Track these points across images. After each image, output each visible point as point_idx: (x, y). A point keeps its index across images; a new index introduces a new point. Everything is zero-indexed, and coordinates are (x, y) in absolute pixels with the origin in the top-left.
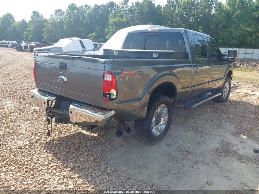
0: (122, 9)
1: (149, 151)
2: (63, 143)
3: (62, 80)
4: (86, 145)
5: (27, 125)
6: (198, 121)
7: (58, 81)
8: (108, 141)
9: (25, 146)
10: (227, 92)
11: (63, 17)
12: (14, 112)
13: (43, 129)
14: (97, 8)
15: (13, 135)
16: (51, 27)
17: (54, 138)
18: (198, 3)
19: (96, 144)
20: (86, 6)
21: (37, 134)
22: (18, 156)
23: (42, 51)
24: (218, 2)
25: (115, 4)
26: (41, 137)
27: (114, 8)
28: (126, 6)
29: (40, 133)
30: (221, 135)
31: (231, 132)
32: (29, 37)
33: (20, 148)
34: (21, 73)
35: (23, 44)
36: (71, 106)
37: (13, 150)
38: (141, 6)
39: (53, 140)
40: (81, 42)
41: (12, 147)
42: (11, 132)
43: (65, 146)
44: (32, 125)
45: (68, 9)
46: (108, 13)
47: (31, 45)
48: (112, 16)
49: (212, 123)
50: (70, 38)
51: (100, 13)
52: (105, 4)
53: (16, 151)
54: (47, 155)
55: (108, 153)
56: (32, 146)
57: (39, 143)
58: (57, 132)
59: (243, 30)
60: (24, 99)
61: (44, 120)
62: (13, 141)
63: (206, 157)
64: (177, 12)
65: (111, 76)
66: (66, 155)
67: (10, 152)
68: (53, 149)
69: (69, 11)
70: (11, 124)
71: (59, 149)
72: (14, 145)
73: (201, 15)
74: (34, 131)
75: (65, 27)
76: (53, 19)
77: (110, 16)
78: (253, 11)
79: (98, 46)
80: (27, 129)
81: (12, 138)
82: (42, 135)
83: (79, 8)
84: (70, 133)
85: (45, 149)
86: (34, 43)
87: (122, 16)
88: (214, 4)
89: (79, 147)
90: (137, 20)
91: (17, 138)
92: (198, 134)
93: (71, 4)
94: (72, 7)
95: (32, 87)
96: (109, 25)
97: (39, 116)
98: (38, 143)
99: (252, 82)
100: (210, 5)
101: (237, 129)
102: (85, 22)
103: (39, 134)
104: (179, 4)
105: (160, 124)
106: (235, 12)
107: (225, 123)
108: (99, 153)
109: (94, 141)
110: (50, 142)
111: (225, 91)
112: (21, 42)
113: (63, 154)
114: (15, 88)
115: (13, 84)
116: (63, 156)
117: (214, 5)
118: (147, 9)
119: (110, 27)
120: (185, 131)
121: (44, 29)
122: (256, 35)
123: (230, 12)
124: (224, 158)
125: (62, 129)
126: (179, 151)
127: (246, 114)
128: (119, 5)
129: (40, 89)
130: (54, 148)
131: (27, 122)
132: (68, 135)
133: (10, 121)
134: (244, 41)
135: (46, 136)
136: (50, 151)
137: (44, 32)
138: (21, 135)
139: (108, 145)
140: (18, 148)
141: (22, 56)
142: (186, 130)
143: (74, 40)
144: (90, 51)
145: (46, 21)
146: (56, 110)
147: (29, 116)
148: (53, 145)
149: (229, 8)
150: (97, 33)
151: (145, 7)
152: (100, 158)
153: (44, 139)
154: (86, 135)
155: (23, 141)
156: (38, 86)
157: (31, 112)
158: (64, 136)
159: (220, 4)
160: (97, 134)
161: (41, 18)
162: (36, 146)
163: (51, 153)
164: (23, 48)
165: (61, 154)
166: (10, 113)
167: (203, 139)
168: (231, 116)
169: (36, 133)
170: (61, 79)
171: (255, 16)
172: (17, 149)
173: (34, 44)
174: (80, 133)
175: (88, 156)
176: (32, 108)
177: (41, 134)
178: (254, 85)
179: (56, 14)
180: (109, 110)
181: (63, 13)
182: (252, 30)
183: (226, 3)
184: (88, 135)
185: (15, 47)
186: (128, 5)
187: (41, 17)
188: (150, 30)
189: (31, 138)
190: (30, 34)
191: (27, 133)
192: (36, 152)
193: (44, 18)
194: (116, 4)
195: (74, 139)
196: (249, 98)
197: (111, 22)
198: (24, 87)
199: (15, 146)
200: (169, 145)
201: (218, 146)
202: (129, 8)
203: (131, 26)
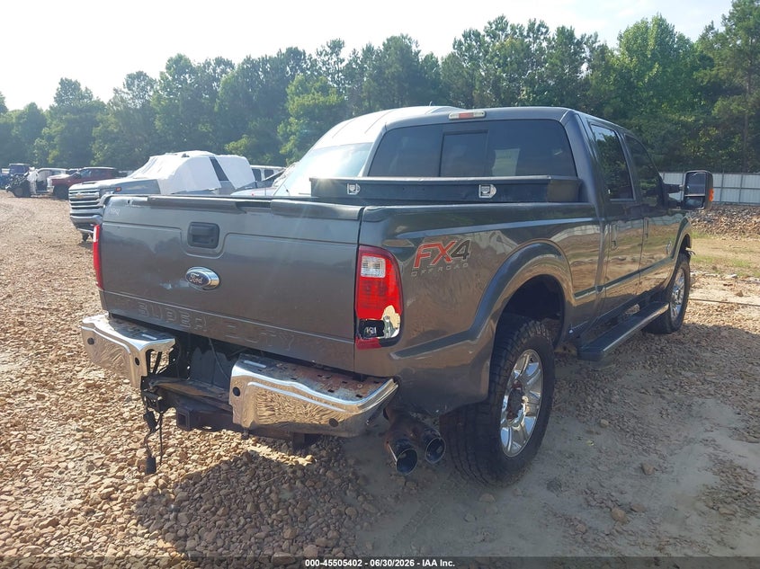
0: (324, 69)
1: (496, 510)
2: (200, 497)
3: (200, 281)
4: (280, 501)
5: (70, 435)
6: (618, 397)
7: (186, 284)
8: (350, 481)
9: (72, 514)
10: (680, 301)
11: (151, 93)
12: (20, 392)
13: (125, 447)
14: (251, 66)
15: (24, 476)
16: (117, 124)
17: (167, 479)
18: (540, 49)
19: (314, 493)
20: (219, 61)
21: (108, 466)
22: (50, 556)
23: (97, 193)
24: (596, 45)
25: (304, 54)
26: (124, 477)
27: (301, 67)
28: (335, 59)
29: (118, 461)
30: (705, 442)
31: (729, 428)
32: (51, 156)
33: (55, 523)
34: (31, 263)
35: (33, 175)
36: (237, 371)
37: (30, 531)
38: (380, 56)
39: (164, 487)
40: (214, 162)
41: (26, 521)
42: (15, 462)
43: (208, 506)
44: (87, 434)
45: (165, 71)
46: (286, 81)
47: (57, 177)
48: (297, 88)
49: (660, 399)
50: (181, 154)
51: (261, 82)
52: (275, 55)
53: (42, 535)
54: (153, 546)
55: (362, 528)
56: (94, 512)
57: (116, 499)
58: (174, 457)
59: (671, 121)
60: (51, 345)
61: (124, 416)
62: (28, 499)
63: (688, 521)
64: (483, 74)
65: (383, 260)
66: (220, 543)
67: (18, 541)
68: (168, 520)
69: (170, 78)
70: (16, 433)
71: (190, 518)
72: (33, 511)
73: (551, 83)
74: (96, 456)
75: (157, 123)
76: (123, 100)
77: (291, 89)
78: (695, 68)
79: (263, 175)
80: (72, 449)
81: (23, 484)
82: (123, 468)
83: (199, 67)
84: (220, 456)
85: (140, 521)
86: (67, 173)
87: (325, 90)
88: (587, 50)
89: (257, 507)
90: (369, 99)
91: (37, 484)
92: (632, 440)
93: (174, 56)
94: (179, 65)
95: (71, 306)
96: (289, 115)
97: (107, 402)
98: (114, 502)
99: (714, 268)
100: (576, 53)
101: (746, 418)
102: (216, 109)
103: (114, 468)
104: (486, 52)
105: (519, 415)
106: (644, 72)
107: (700, 401)
108: (332, 527)
109: (302, 482)
110: (155, 493)
111: (676, 297)
112: (27, 170)
113: (208, 537)
114: (19, 309)
115: (10, 296)
116: (211, 547)
117: (587, 53)
118: (396, 68)
119: (292, 119)
120: (590, 432)
121: (96, 131)
122: (709, 135)
123: (633, 73)
124: (746, 522)
125: (188, 443)
126: (594, 503)
127: (750, 366)
128: (314, 57)
129: (115, 312)
130: (172, 516)
131: (67, 426)
132: (213, 464)
133: (9, 425)
134: (677, 153)
135: (138, 474)
136: (161, 529)
137: (94, 139)
138: (51, 474)
139: (354, 495)
140: (45, 522)
141: (30, 212)
142: (593, 430)
143: (192, 159)
144: (243, 189)
145: (99, 106)
146: (177, 382)
147: (72, 402)
148: (167, 505)
149: (627, 61)
150: (254, 139)
151: (390, 61)
152: (337, 545)
153: (132, 484)
154: (271, 461)
155: (60, 494)
156: (107, 302)
157: (79, 387)
158: (199, 469)
159: (604, 49)
160: (309, 457)
161: (86, 100)
162: (108, 513)
163: (164, 539)
164: (34, 188)
165: (200, 538)
166: (8, 396)
167: (654, 457)
168: (710, 375)
169: (103, 465)
170: (199, 278)
171: (702, 82)
172: (42, 528)
173: (68, 176)
174: (252, 457)
175: (293, 540)
176: (80, 375)
177: (121, 464)
178: (736, 277)
179: (129, 86)
180: (377, 380)
181: (151, 82)
182: (695, 121)
183: (617, 47)
184: (279, 464)
185: (6, 184)
186: (341, 56)
187: (86, 97)
188: (458, 117)
189: (86, 481)
190: (54, 147)
191: (71, 465)
192: (110, 535)
193: (95, 98)
194: (307, 55)
195: (237, 479)
196: (736, 315)
197: (293, 104)
198: (47, 307)
199: (36, 518)
200: (553, 485)
201: (711, 479)
202: (344, 64)
203: (351, 117)
